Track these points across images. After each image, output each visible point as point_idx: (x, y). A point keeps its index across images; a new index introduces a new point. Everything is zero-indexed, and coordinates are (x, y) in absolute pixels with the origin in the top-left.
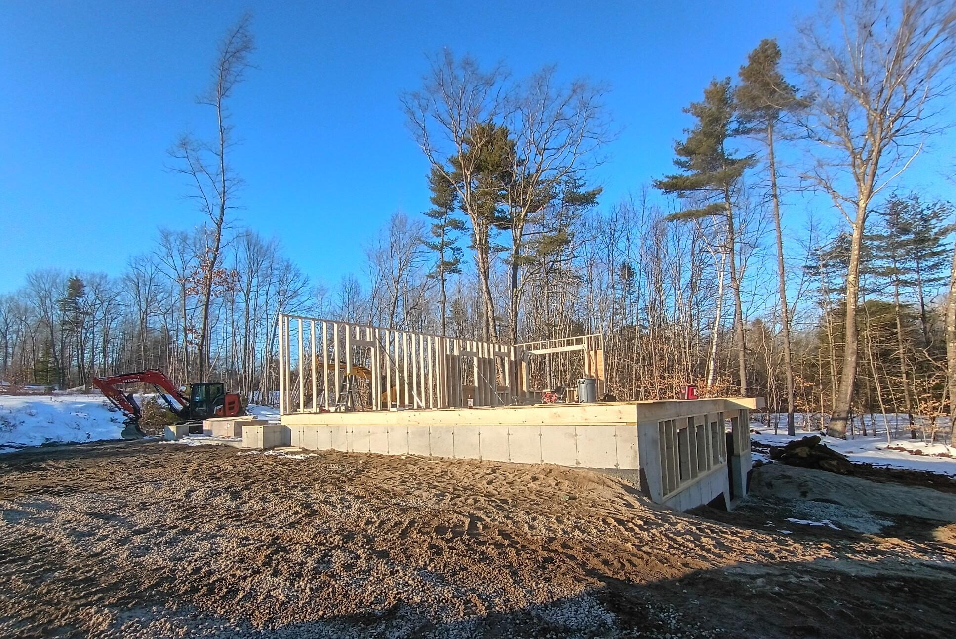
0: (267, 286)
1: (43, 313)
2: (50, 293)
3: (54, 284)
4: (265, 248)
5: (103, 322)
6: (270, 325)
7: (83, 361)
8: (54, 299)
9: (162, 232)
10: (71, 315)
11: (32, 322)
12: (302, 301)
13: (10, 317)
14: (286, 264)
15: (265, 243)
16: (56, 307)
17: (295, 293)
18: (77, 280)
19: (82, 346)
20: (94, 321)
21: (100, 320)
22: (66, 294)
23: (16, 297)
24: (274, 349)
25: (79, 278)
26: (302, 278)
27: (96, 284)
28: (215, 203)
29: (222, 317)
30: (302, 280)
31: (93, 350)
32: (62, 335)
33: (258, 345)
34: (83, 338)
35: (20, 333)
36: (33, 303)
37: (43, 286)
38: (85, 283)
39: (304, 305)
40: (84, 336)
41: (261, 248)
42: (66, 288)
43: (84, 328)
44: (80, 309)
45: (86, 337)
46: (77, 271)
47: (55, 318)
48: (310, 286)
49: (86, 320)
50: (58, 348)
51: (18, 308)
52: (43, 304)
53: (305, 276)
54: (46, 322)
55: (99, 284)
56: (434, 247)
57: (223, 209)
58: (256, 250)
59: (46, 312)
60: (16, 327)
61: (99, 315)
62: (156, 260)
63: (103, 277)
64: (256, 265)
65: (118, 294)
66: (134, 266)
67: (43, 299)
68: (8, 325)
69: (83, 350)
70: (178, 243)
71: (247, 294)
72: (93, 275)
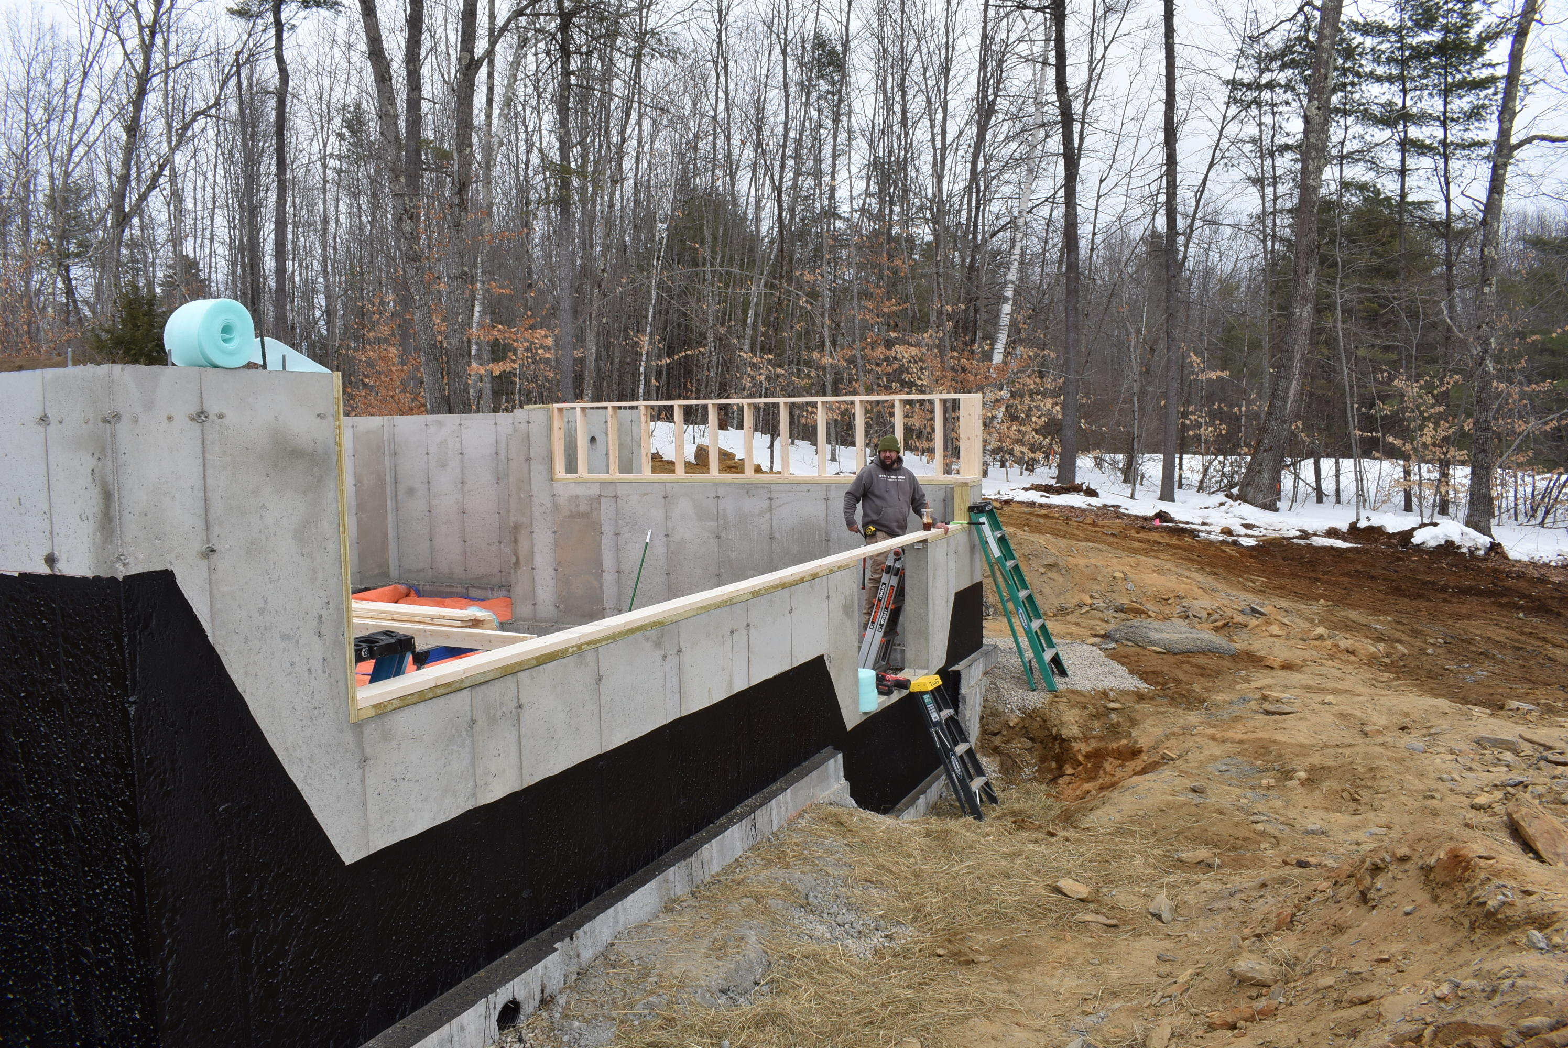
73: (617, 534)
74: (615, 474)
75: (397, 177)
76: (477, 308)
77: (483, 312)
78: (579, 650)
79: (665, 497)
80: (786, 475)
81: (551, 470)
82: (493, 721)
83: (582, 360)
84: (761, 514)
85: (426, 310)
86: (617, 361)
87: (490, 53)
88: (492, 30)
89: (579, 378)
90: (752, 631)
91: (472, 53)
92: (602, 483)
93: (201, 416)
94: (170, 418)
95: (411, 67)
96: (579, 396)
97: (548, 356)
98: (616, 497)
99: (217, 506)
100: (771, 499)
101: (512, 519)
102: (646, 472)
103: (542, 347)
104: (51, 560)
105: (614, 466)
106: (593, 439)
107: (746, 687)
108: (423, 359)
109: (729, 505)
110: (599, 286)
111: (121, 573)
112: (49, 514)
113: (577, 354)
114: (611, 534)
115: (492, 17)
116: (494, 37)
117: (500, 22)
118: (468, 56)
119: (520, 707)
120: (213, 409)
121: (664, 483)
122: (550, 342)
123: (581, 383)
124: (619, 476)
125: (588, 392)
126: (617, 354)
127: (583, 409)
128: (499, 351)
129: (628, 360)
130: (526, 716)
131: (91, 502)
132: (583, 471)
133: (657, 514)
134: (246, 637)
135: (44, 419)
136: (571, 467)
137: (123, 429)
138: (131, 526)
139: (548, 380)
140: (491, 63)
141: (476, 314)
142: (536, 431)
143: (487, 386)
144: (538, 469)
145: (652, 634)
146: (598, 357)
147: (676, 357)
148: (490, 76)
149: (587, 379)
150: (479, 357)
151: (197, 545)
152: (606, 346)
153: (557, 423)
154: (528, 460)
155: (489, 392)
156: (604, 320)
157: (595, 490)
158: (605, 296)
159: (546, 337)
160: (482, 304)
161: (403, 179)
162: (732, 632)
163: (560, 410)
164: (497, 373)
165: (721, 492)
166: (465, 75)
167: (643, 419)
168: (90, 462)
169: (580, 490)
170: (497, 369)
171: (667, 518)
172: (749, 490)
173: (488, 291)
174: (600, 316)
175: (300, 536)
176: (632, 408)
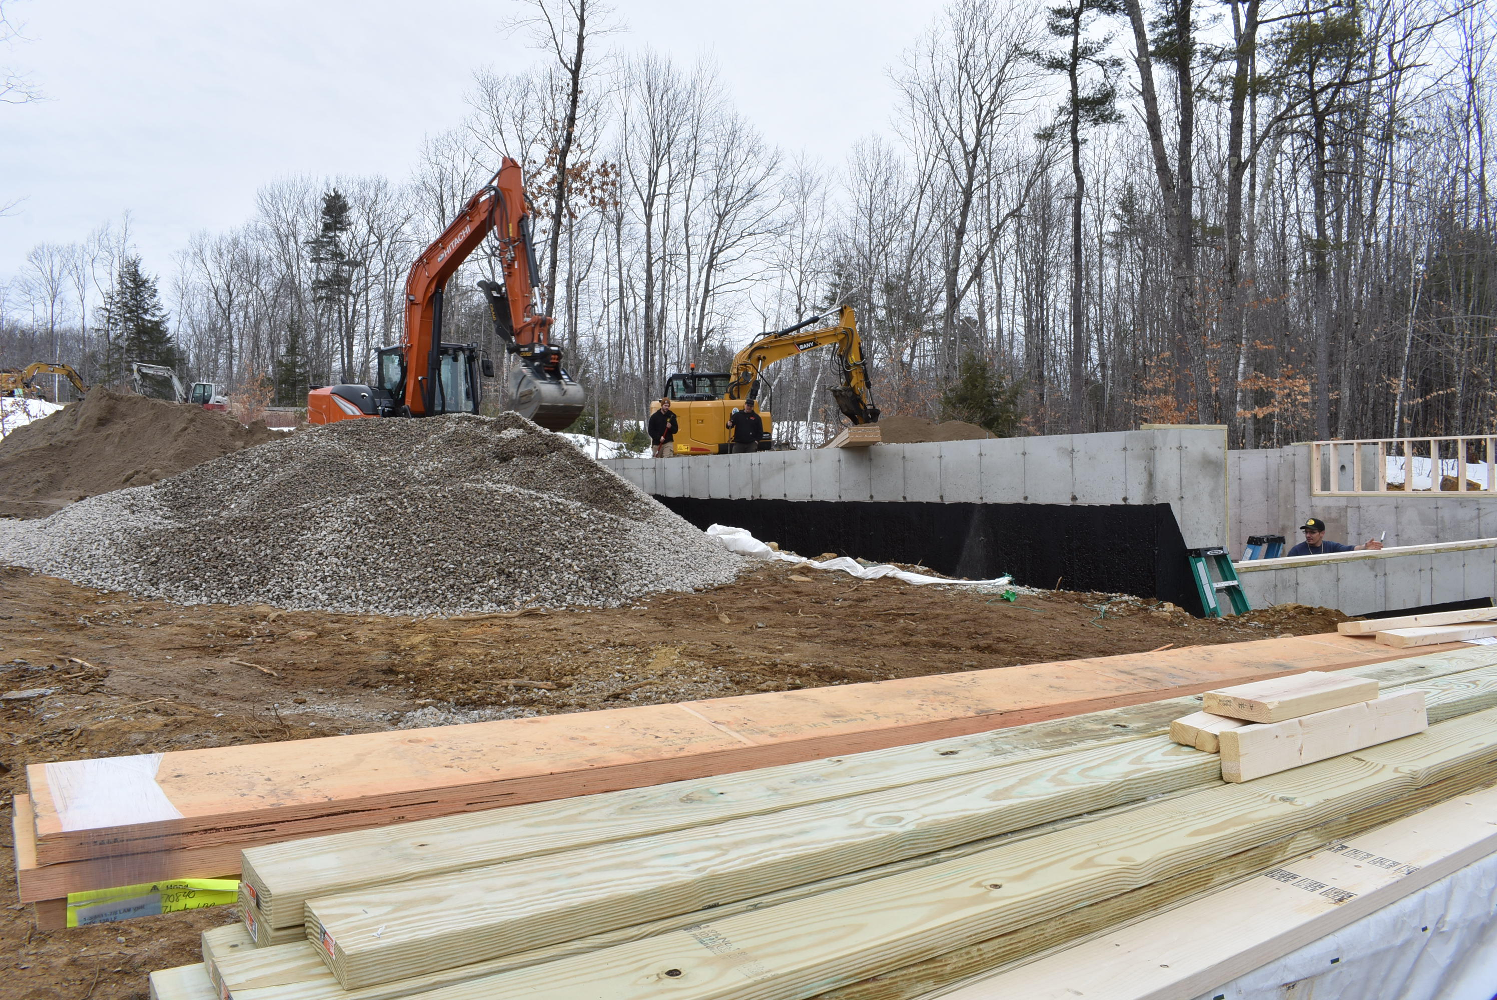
0: (688, 183)
1: (284, 267)
2: (295, 226)
3: (301, 208)
4: (683, 96)
5: (382, 278)
6: (694, 268)
7: (350, 362)
8: (301, 239)
9: (483, 83)
10: (328, 267)
11: (268, 287)
12: (765, 209)
13: (234, 276)
14: (729, 126)
15: (683, 84)
16: (304, 253)
17: (751, 193)
18: (337, 197)
19: (347, 332)
20: (366, 277)
21: (377, 276)
22: (320, 226)
23: (242, 239)
24: (705, 324)
25: (341, 192)
26: (765, 158)
27: (368, 203)
28: (566, 28)
29: (600, 258)
30: (766, 162)
31: (367, 339)
32: (316, 310)
33: (671, 317)
34: (350, 314)
35: (250, 310)
36: (268, 250)
37: (283, 215)
38: (350, 202)
39: (770, 218)
40: (350, 309)
41: (675, 96)
42: (320, 214)
43: (351, 293)
44: (342, 255)
45: (354, 311)
46: (339, 179)
47: (304, 278)
48: (782, 173)
49: (354, 277)
50: (311, 335)
51: (246, 260)
52: (284, 249)
53: (771, 151)
54: (288, 286)
55: (375, 202)
56: (1056, 64)
57: (581, 39)
58: (665, 101)
59: (289, 266)
60: (242, 298)
61: (376, 265)
62: (473, 142)
63: (381, 187)
64: (665, 136)
65: (407, 219)
66: (433, 159)
67: (284, 239)
68: (231, 295)
69: (350, 339)
70: (512, 101)
71: (649, 203)
72: (363, 185)
73: (1359, 534)
74: (1358, 491)
75: (1180, 264)
76: (1242, 361)
77: (1248, 364)
78: (1328, 562)
79: (1397, 508)
80: (1491, 491)
81: (1310, 488)
82: (1285, 587)
83: (1337, 401)
84: (1471, 520)
85: (1203, 368)
86: (1371, 401)
87: (1252, 161)
88: (1253, 139)
89: (1334, 418)
90: (1434, 572)
91: (1239, 157)
92: (1348, 497)
93: (1180, 448)
95: (1184, 163)
96: (1333, 435)
97: (1305, 400)
98: (1359, 507)
99: (1184, 481)
100: (1479, 509)
101: (1281, 523)
102: (1383, 490)
103: (1300, 393)
104: (1125, 499)
105: (1358, 485)
106: (1343, 467)
107: (1429, 604)
108: (1200, 407)
109: (1446, 514)
110: (1353, 337)
111: (1155, 503)
112: (1125, 483)
113: (1332, 396)
114: (1355, 534)
115: (1253, 129)
116: (1255, 146)
117: (1259, 132)
118: (1236, 159)
119: (1298, 584)
120: (1184, 445)
121: (1396, 497)
122: (1308, 389)
123: (1336, 422)
124: (1361, 492)
125: (1342, 431)
126: (1371, 395)
127: (1335, 445)
128: (1262, 398)
129: (1382, 400)
130: (1300, 589)
131: (1144, 478)
132: (1334, 489)
133: (1391, 519)
135: (1125, 449)
136: (1326, 486)
137: (1157, 452)
138: (1158, 486)
139: (1304, 421)
140: (1254, 166)
141: (1241, 366)
142: (1300, 461)
143: (1250, 427)
144: (1301, 488)
145: (1369, 562)
146: (1352, 397)
147: (1428, 397)
148: (1253, 176)
149: (1341, 419)
150: (1243, 402)
151: (1178, 495)
152: (1359, 390)
153: (1315, 455)
154: (1294, 481)
155: (1252, 432)
156: (1358, 367)
157: (1343, 503)
158: (1359, 345)
159: (1304, 384)
160: (1247, 358)
161: (1184, 266)
162: (1420, 570)
163: (1318, 445)
164: (1260, 416)
165: (1440, 504)
166: (1234, 175)
167: (1380, 451)
168: (1144, 464)
169: (1331, 503)
170: (1261, 413)
171: (1398, 523)
172: (1462, 502)
173: (1252, 347)
174: (1353, 364)
175: (1211, 495)
176: (1374, 444)
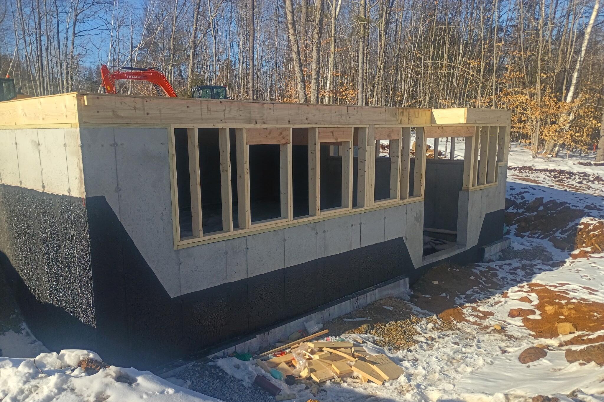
93: (115, 145)
94: (103, 146)
99: (120, 176)
107: (358, 247)
112: (68, 176)
119: (248, 248)
120: (119, 142)
130: (250, 252)
134: (133, 219)
147: (413, 102)
151: (114, 188)
162: (352, 225)
175: (154, 186)
